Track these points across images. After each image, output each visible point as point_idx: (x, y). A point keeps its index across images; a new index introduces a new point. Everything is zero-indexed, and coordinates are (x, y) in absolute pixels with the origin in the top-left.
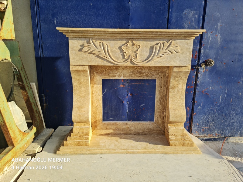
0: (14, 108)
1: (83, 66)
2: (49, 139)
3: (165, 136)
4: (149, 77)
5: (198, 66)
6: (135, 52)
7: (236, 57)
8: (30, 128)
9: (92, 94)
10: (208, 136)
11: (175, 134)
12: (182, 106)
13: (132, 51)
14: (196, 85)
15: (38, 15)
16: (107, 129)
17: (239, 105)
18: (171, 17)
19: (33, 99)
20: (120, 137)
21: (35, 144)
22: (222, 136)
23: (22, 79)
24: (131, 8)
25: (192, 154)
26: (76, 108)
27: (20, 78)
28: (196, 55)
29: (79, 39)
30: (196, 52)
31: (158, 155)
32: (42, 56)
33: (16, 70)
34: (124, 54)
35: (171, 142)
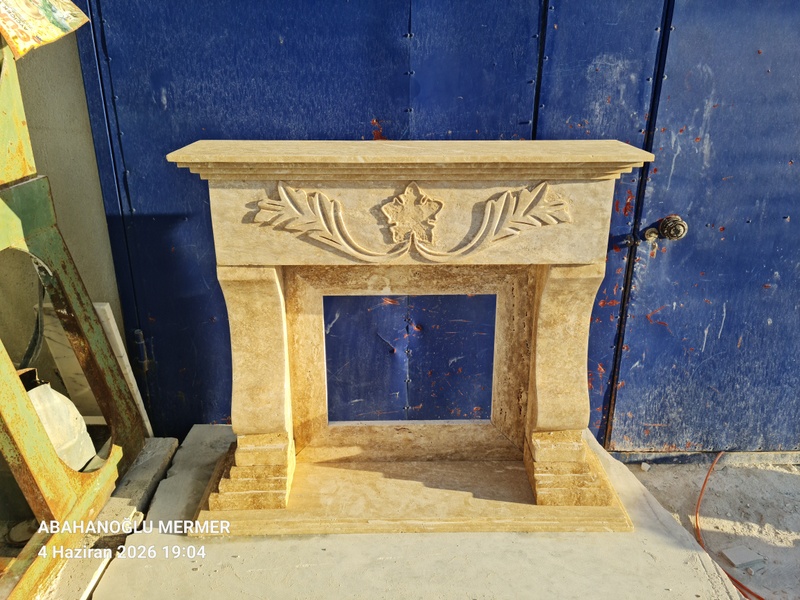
0: (48, 405)
1: (259, 266)
2: (165, 476)
3: (524, 465)
4: (473, 288)
5: (636, 239)
6: (425, 223)
7: (761, 206)
8: (104, 451)
9: (292, 342)
10: (663, 451)
11: (555, 466)
12: (578, 378)
13: (415, 219)
14: (626, 296)
15: (107, 80)
16: (342, 445)
17: (764, 355)
18: (548, 81)
19: (105, 357)
20: (383, 472)
21: (120, 502)
22: (708, 450)
23: (66, 299)
24: (413, 52)
25: (605, 531)
26: (241, 391)
27: (61, 297)
28: (628, 204)
29: (242, 183)
30: (630, 192)
31: (499, 536)
32: (126, 211)
33: (46, 272)
34: (389, 229)
35: (541, 493)
